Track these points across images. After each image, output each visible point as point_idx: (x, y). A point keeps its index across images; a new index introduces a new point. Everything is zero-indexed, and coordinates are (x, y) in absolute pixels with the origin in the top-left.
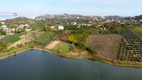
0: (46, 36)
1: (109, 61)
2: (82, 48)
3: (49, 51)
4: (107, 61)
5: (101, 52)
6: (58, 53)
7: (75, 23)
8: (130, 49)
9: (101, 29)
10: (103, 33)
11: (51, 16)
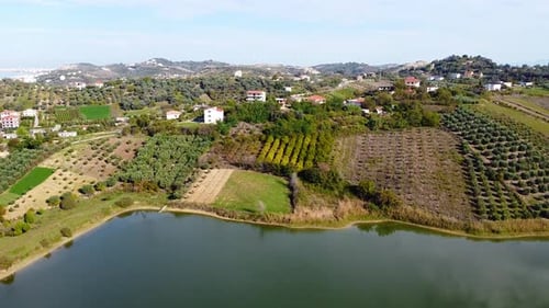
0: (165, 154)
1: (456, 227)
2: (332, 189)
3: (209, 214)
4: (446, 228)
5: (409, 196)
6: (251, 216)
7: (263, 96)
8: (502, 179)
9: (367, 111)
10: (383, 129)
11: (100, 68)
